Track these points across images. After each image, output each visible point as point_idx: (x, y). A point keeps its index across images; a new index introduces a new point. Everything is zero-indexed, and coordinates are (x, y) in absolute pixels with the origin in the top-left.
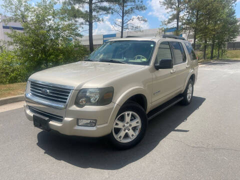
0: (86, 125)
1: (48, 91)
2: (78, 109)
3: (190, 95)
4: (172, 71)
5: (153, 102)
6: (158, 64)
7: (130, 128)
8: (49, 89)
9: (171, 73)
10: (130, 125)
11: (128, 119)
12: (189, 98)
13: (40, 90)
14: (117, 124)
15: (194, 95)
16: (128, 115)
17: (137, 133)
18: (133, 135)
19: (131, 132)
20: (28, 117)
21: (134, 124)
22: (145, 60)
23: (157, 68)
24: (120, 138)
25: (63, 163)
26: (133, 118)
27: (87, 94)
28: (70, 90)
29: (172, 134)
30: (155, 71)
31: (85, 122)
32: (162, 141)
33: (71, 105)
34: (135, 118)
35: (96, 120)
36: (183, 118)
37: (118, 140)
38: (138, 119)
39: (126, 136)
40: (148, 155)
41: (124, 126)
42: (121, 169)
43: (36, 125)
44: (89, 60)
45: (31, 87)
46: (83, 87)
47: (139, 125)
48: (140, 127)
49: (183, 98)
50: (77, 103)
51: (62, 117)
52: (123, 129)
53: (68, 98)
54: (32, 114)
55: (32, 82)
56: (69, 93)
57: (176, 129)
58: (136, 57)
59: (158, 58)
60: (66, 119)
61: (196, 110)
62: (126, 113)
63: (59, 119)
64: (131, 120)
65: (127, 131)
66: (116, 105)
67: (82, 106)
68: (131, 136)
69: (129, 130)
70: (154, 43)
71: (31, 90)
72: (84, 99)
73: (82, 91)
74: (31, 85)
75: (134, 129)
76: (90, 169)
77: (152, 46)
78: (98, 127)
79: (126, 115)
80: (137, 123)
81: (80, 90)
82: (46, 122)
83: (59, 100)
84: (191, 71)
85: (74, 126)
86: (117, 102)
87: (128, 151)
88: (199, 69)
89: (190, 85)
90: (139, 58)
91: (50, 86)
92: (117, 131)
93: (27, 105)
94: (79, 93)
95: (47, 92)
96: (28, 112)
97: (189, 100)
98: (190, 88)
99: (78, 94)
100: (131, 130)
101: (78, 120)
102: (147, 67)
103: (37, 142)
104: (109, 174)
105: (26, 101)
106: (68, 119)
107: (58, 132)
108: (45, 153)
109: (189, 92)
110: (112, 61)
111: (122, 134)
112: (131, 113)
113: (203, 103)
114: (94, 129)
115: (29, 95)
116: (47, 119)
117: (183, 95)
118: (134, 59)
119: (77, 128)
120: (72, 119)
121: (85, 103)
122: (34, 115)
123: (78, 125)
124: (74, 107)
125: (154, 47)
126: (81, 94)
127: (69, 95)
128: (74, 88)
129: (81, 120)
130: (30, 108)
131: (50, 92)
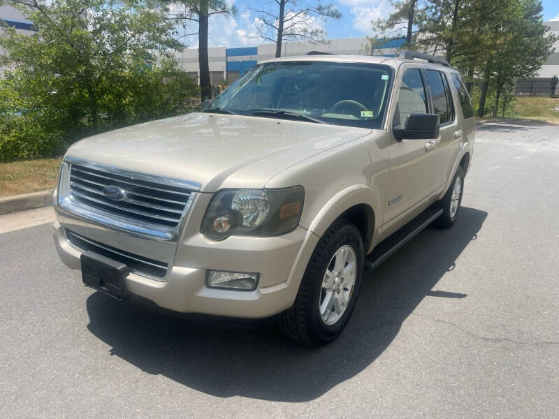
0: (230, 286)
1: (123, 191)
2: (211, 243)
3: (456, 205)
4: (428, 145)
5: (385, 221)
6: (402, 127)
8: (124, 186)
9: (427, 150)
12: (453, 209)
13: (100, 188)
15: (462, 204)
20: (67, 259)
22: (367, 114)
23: (399, 136)
25: (161, 379)
27: (234, 206)
28: (189, 191)
30: (391, 144)
31: (225, 278)
32: (405, 321)
33: (191, 233)
35: (258, 275)
36: (446, 262)
43: (87, 281)
45: (72, 179)
46: (225, 185)
49: (441, 211)
50: (208, 228)
51: (166, 265)
53: (184, 214)
54: (77, 253)
55: (73, 165)
56: (185, 199)
57: (434, 289)
59: (401, 111)
60: (176, 269)
61: (471, 242)
63: (157, 270)
66: (308, 233)
67: (222, 237)
70: (389, 70)
71: (72, 187)
72: (223, 218)
73: (222, 196)
74: (73, 172)
76: (237, 398)
77: (385, 77)
78: (263, 291)
81: (216, 194)
82: (119, 277)
83: (157, 217)
84: (463, 146)
85: (199, 288)
86: (312, 226)
87: (326, 350)
88: (476, 140)
89: (458, 179)
91: (129, 180)
93: (62, 227)
94: (212, 200)
95: (121, 196)
96: (66, 245)
97: (453, 215)
98: (458, 187)
99: (210, 204)
101: (208, 273)
102: (374, 134)
103: (88, 321)
105: (60, 214)
106: (183, 271)
107: (153, 303)
108: (113, 352)
109: (453, 196)
113: (484, 225)
114: (252, 296)
115: (68, 200)
116: (121, 266)
117: (441, 204)
119: (206, 293)
120: (193, 270)
121: (227, 228)
122: (82, 256)
123: (209, 287)
124: (200, 240)
125: (390, 81)
126: (217, 203)
127: (188, 205)
128: (200, 186)
129: (215, 274)
130: (69, 233)
131: (129, 196)
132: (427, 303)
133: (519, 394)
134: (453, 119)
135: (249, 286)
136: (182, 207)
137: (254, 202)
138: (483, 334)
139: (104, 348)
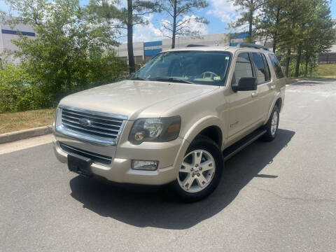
0: (143, 168)
1: (89, 121)
2: (133, 146)
3: (275, 127)
4: (253, 94)
5: (229, 136)
6: (237, 85)
7: (201, 172)
8: (90, 119)
9: (252, 97)
10: (201, 169)
11: (197, 160)
12: (273, 131)
13: (77, 120)
14: (183, 167)
15: (279, 128)
16: (198, 154)
17: (210, 179)
18: (203, 183)
19: (201, 179)
20: (60, 158)
21: (206, 167)
22: (218, 78)
23: (235, 90)
24: (187, 186)
25: (110, 220)
26: (205, 159)
27: (145, 127)
28: (122, 120)
29: (255, 181)
30: (231, 94)
31: (141, 164)
32: (243, 189)
33: (123, 141)
34: (206, 160)
35: (158, 162)
36: (268, 159)
37: (185, 189)
38: (211, 161)
39: (195, 183)
40: (225, 210)
41: (192, 170)
42: (192, 228)
43: (71, 169)
44: (138, 79)
45: (63, 117)
46: (139, 117)
47: (213, 169)
48: (214, 171)
49: (265, 131)
50: (132, 138)
51: (111, 158)
52: (191, 174)
53: (120, 132)
54: (65, 154)
55: (63, 109)
56: (120, 124)
57: (259, 174)
58: (204, 74)
59: (236, 76)
60: (116, 160)
61: (284, 149)
62: (196, 152)
63: (106, 160)
64: (202, 162)
65: (196, 177)
66: (184, 140)
67: (139, 143)
68: (201, 184)
69: (199, 175)
70: (229, 54)
71: (63, 121)
72: (140, 133)
73: (138, 122)
74: (63, 113)
75: (206, 174)
76: (149, 228)
77: (227, 58)
78: (161, 170)
79: (196, 155)
80: (210, 165)
81: (135, 121)
82: (87, 165)
84: (277, 94)
85: (128, 169)
86: (186, 137)
87: (197, 204)
88: (286, 91)
89: (275, 113)
90: (208, 75)
91: (91, 115)
92: (183, 176)
93: (58, 142)
94: (134, 124)
95: (88, 124)
96: (59, 151)
97: (273, 134)
98: (275, 118)
99: (133, 126)
100: (202, 175)
101: (132, 161)
102: (222, 88)
103: (71, 192)
104: (176, 234)
105: (57, 136)
106: (119, 161)
107: (104, 178)
108: (84, 207)
109: (273, 123)
110: (171, 80)
111: (190, 180)
112: (201, 152)
113: (292, 139)
114: (155, 173)
115: (61, 128)
116: (88, 160)
117: (266, 127)
118: (202, 77)
119: (132, 172)
120: (125, 160)
121: (142, 138)
122: (68, 156)
123: (133, 169)
124: (128, 144)
125: (230, 60)
126: (136, 125)
127: (121, 127)
128: (127, 117)
129: (136, 162)
130: (61, 145)
131: (92, 124)
132: (255, 180)
133: (302, 225)
134: (270, 80)
135: (154, 168)
136: (118, 128)
137: (155, 125)
138: (285, 196)
139: (80, 205)
